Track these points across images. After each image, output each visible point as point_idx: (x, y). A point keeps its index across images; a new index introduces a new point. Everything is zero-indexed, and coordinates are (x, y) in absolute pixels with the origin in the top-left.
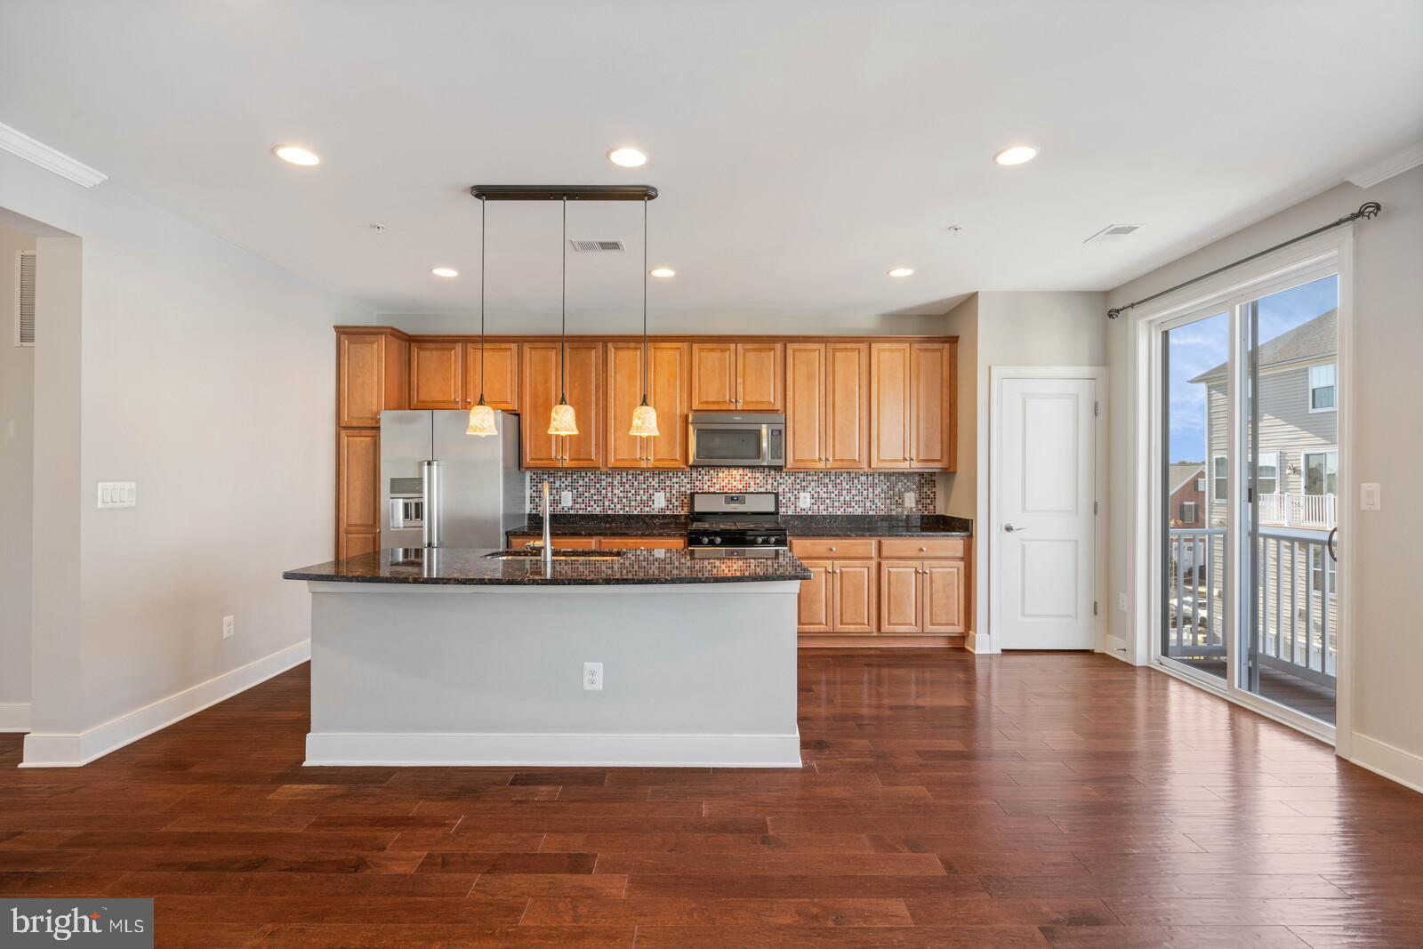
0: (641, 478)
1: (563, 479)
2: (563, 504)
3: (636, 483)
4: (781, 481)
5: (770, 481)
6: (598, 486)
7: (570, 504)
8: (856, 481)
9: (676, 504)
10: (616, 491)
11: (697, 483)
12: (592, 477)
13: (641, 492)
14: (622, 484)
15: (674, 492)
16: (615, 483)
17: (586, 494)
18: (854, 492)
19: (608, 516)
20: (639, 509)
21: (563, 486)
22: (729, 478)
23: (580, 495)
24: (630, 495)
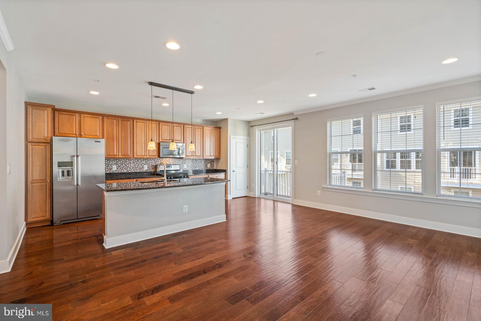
0: (140, 161)
1: (113, 161)
2: (113, 170)
3: (138, 162)
4: (179, 161)
6: (125, 163)
7: (116, 169)
9: (151, 168)
10: (132, 165)
11: (157, 162)
12: (124, 161)
13: (140, 165)
14: (134, 163)
15: (150, 165)
16: (131, 162)
17: (122, 166)
19: (130, 173)
20: (139, 170)
21: (113, 164)
22: (166, 160)
23: (119, 167)
24: (136, 166)
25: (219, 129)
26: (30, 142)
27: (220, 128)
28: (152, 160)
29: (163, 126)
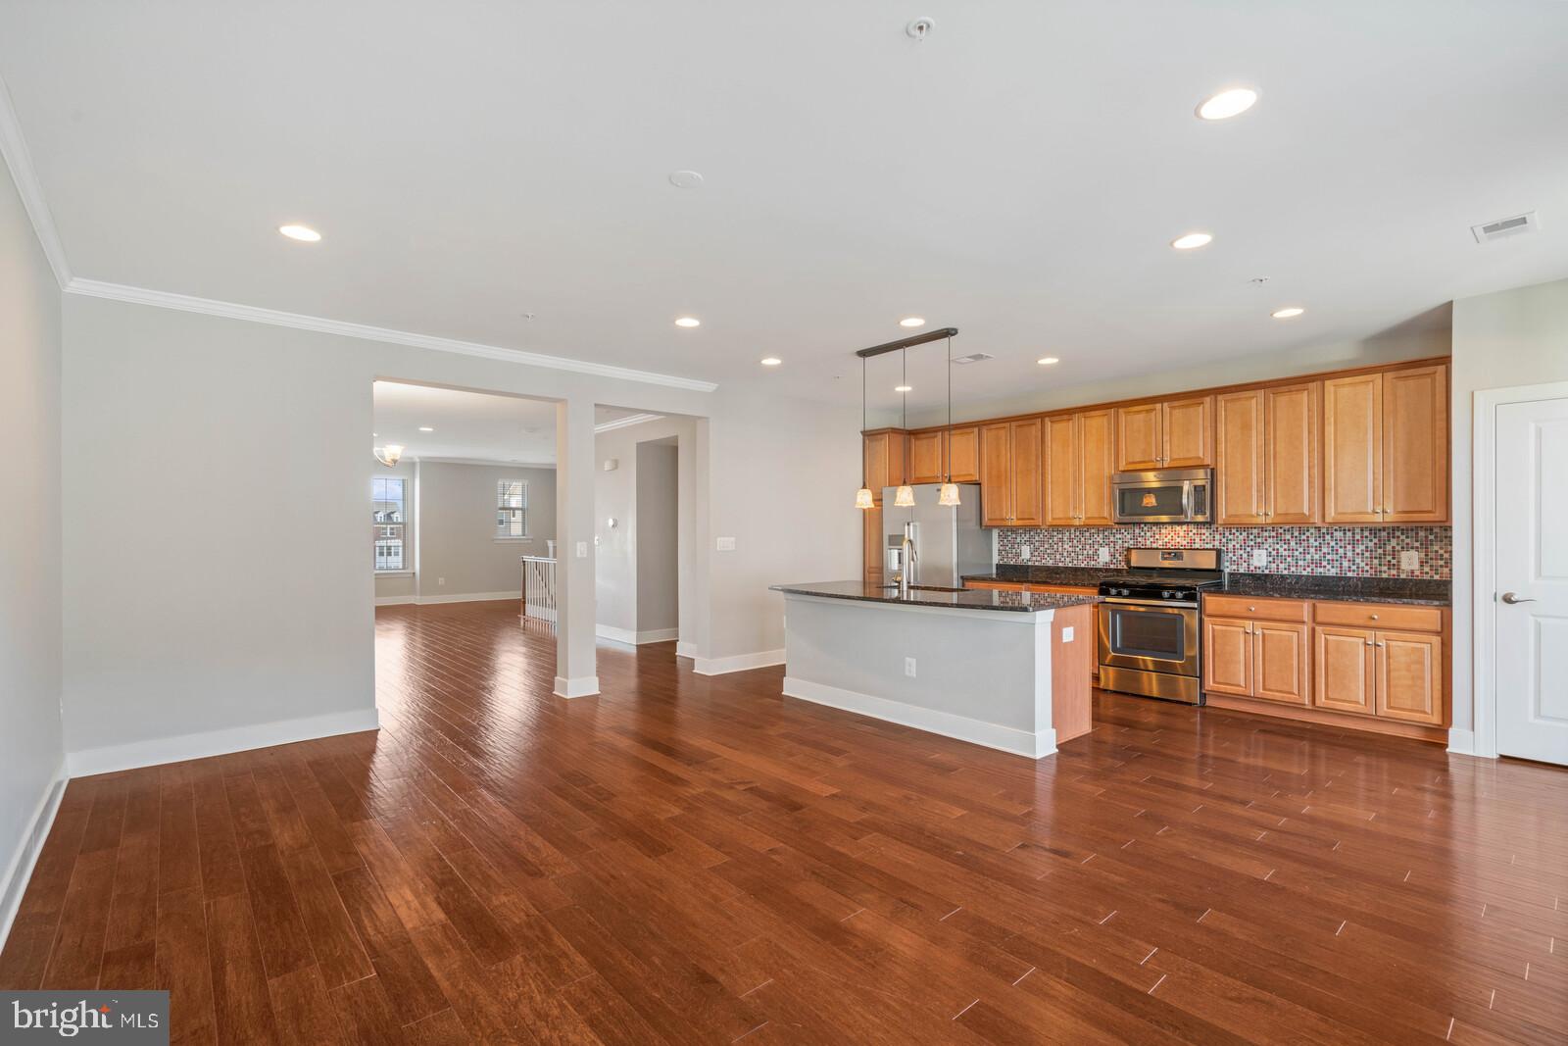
0: (1088, 534)
1: (1023, 536)
2: (1023, 557)
3: (1083, 539)
4: (1231, 537)
5: (1217, 537)
6: (1051, 541)
7: (1028, 556)
8: (1328, 537)
9: (1120, 558)
10: (1066, 546)
11: (1139, 539)
12: (1046, 533)
13: (1088, 547)
14: (1071, 540)
15: (1117, 547)
16: (1065, 539)
17: (1041, 549)
18: (1325, 550)
19: (1058, 568)
20: (1085, 562)
21: (1023, 541)
22: (1172, 534)
23: (1036, 549)
24: (1078, 549)
25: (1438, 368)
28: (1126, 533)
29: (1129, 417)
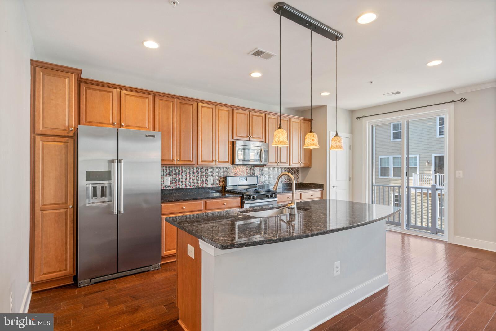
0: (203, 170)
1: (165, 171)
2: (165, 184)
3: (200, 172)
4: (255, 171)
5: (252, 171)
6: (183, 174)
7: (169, 183)
9: (217, 182)
10: (191, 177)
11: (225, 172)
12: (180, 169)
13: (203, 176)
14: (194, 173)
15: (216, 176)
16: (191, 172)
17: (177, 178)
19: (188, 189)
20: (201, 185)
21: (165, 174)
22: (238, 170)
23: (174, 179)
24: (198, 178)
25: (310, 122)
26: (39, 135)
27: (310, 120)
28: (220, 169)
29: (238, 114)
